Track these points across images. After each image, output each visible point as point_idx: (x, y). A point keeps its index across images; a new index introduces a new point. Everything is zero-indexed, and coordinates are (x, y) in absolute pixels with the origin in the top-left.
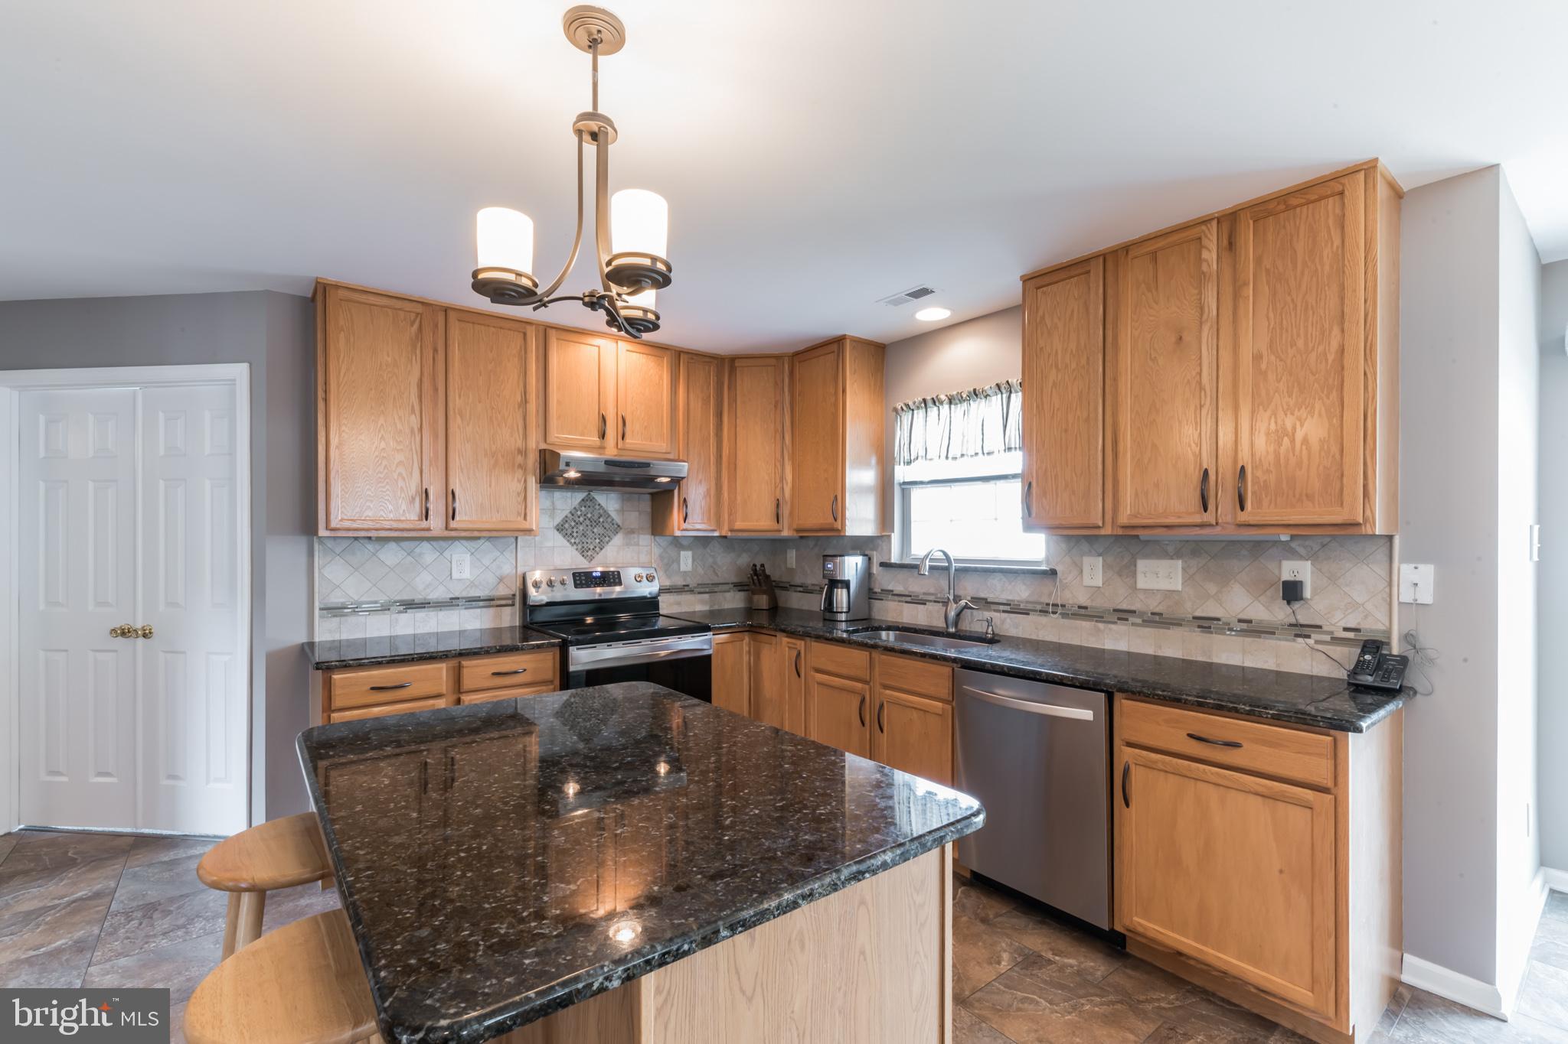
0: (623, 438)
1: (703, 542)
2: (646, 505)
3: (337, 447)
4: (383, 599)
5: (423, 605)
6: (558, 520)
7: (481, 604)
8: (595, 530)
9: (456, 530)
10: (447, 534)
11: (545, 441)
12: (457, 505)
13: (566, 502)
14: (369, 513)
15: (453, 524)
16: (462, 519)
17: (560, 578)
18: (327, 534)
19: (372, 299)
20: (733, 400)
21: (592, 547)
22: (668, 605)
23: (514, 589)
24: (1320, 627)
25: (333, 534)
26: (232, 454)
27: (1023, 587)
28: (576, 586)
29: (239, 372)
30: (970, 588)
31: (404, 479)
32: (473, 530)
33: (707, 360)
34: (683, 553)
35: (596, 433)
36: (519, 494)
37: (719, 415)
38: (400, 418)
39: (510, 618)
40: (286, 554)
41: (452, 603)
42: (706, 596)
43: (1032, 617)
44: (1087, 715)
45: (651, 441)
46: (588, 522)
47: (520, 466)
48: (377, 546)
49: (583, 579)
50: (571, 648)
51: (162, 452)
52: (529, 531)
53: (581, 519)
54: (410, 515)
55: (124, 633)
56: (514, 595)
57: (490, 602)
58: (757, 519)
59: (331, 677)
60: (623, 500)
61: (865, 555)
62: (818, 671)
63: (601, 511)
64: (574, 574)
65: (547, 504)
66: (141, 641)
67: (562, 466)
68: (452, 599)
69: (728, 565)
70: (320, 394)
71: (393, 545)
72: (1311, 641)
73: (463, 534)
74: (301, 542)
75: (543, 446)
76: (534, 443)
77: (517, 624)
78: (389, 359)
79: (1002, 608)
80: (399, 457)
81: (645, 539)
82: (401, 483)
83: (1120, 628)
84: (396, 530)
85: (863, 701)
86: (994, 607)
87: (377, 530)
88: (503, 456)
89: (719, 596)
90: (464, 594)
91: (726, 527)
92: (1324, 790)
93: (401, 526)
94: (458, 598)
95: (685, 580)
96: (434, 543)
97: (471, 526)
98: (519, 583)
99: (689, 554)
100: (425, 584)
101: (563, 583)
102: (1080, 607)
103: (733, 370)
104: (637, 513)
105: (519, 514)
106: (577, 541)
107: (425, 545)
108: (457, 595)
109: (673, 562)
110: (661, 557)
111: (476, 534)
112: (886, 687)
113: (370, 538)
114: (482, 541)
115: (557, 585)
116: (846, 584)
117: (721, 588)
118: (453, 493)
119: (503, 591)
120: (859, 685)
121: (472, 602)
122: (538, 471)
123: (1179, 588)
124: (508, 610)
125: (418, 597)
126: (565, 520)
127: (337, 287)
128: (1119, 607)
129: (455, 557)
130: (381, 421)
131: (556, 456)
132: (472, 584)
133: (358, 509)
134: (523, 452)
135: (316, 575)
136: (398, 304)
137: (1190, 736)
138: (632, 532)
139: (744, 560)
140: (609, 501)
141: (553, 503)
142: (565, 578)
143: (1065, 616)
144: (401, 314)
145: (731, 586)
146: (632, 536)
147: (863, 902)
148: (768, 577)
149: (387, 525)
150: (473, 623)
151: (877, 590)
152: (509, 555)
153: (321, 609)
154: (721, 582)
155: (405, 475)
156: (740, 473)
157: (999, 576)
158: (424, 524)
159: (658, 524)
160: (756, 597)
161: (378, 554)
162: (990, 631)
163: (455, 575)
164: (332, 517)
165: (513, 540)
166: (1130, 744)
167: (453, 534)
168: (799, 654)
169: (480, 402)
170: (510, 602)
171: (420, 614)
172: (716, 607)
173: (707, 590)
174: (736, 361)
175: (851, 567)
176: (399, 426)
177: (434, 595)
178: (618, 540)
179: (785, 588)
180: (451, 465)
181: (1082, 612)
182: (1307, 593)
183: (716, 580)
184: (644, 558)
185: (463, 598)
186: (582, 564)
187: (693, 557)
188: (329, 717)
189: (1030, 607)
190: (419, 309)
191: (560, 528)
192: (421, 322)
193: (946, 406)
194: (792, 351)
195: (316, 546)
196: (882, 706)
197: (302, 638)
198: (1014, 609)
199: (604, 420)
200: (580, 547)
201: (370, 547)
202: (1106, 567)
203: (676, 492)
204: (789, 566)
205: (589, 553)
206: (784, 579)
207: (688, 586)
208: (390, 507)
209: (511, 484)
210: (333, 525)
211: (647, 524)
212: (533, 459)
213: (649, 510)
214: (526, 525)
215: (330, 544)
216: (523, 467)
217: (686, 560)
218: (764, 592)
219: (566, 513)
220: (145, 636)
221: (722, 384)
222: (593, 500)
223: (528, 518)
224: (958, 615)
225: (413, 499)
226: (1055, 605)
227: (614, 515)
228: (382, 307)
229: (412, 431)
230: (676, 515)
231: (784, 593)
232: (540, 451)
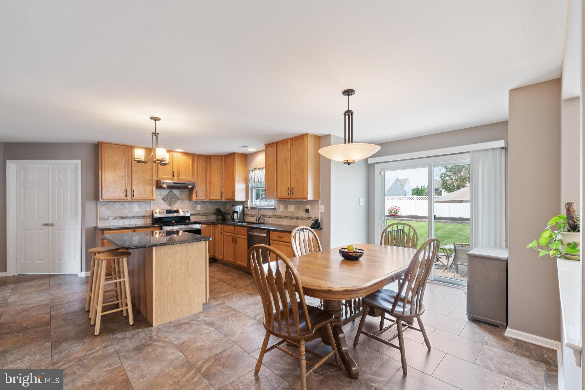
0: (179, 177)
1: (203, 202)
2: (187, 192)
3: (104, 180)
4: (115, 216)
5: (126, 218)
6: (162, 197)
7: (141, 217)
8: (173, 199)
9: (134, 199)
10: (132, 200)
11: (158, 178)
12: (134, 193)
13: (164, 192)
14: (112, 195)
15: (133, 198)
16: (136, 196)
17: (162, 211)
18: (102, 200)
19: (113, 146)
20: (210, 166)
21: (172, 204)
22: (193, 219)
23: (150, 214)
24: (311, 217)
25: (103, 200)
26: (76, 181)
27: (271, 212)
28: (167, 213)
29: (79, 162)
30: (263, 213)
31: (121, 187)
32: (138, 199)
33: (203, 156)
34: (198, 205)
35: (172, 176)
36: (150, 191)
37: (206, 170)
38: (120, 173)
39: (149, 221)
40: (90, 205)
41: (133, 217)
42: (205, 216)
43: (273, 218)
44: (265, 235)
45: (187, 177)
46: (171, 197)
47: (151, 184)
48: (114, 203)
49: (169, 211)
50: (163, 227)
51: (56, 180)
52: (153, 200)
53: (169, 197)
54: (123, 196)
55: (46, 225)
56: (150, 216)
57: (144, 217)
58: (216, 196)
59: (103, 232)
60: (180, 192)
61: (243, 205)
62: (226, 232)
63: (174, 195)
64: (166, 210)
65: (159, 193)
66: (51, 227)
67: (161, 184)
68: (133, 216)
69: (211, 208)
70: (100, 168)
71: (118, 203)
72: (310, 220)
73: (136, 200)
74: (94, 202)
75: (157, 179)
76: (155, 178)
77: (151, 223)
78: (117, 159)
79: (268, 217)
80: (119, 182)
81: (187, 202)
82: (120, 188)
83: (285, 220)
84: (119, 199)
85: (233, 238)
86: (266, 217)
87: (114, 199)
88: (146, 182)
89: (209, 217)
90: (137, 215)
91: (208, 199)
92: (289, 243)
93: (120, 198)
94: (135, 216)
95: (199, 212)
96: (129, 203)
97: (138, 198)
98: (151, 213)
99: (200, 205)
100: (126, 212)
101: (163, 212)
102: (280, 216)
103: (210, 159)
104: (185, 195)
105: (151, 195)
106: (168, 202)
107: (126, 203)
108: (135, 215)
109: (195, 207)
110: (191, 206)
111: (139, 200)
112: (237, 234)
113: (112, 201)
114: (141, 202)
115: (162, 213)
116: (237, 212)
117: (209, 214)
118: (133, 191)
119: (147, 214)
120: (232, 234)
121: (138, 217)
122: (156, 185)
123: (294, 211)
124: (148, 219)
125: (124, 216)
126: (164, 197)
127: (104, 143)
128: (285, 215)
129: (134, 206)
130: (115, 174)
131: (160, 181)
132: (139, 213)
133: (109, 195)
134: (152, 180)
135: (98, 210)
136: (120, 146)
137: (278, 237)
138: (183, 200)
139: (216, 207)
140: (177, 192)
141: (161, 193)
142: (164, 211)
143: (277, 218)
144: (120, 149)
145: (212, 214)
146: (183, 201)
147: (190, 249)
148: (221, 211)
149: (117, 198)
150: (139, 222)
151: (246, 214)
152: (149, 205)
153: (99, 218)
154: (209, 212)
155: (121, 186)
156: (212, 185)
157: (267, 210)
158: (126, 198)
159: (190, 198)
160: (218, 217)
161: (114, 205)
162: (264, 222)
163: (134, 210)
164: (103, 196)
165: (150, 202)
166: (272, 240)
167: (134, 200)
168: (222, 228)
169: (140, 169)
170: (149, 217)
171: (125, 220)
172: (208, 219)
173: (205, 215)
174: (211, 157)
175: (239, 208)
176: (120, 175)
177: (128, 215)
178: (179, 202)
179: (227, 214)
180: (133, 184)
181: (280, 217)
182: (310, 211)
183: (208, 212)
184: (186, 206)
185: (136, 216)
186: (169, 208)
187: (201, 206)
188: (103, 241)
189: (272, 216)
190: (125, 147)
191: (163, 199)
192: (125, 150)
193: (258, 170)
194: (225, 155)
195: (98, 203)
196: (236, 238)
197: (95, 225)
198: (270, 217)
199: (174, 172)
200: (168, 203)
201: (112, 203)
202: (284, 207)
203: (194, 190)
204: (228, 208)
205: (171, 205)
206: (227, 212)
207: (199, 214)
208: (117, 194)
209: (149, 188)
210: (103, 198)
211: (188, 198)
212: (154, 182)
213: (188, 194)
214: (153, 198)
215: (102, 203)
216: (152, 184)
217: (199, 207)
218: (220, 215)
219: (165, 195)
220: (52, 225)
221: (207, 162)
222: (172, 192)
223: (153, 196)
224: (259, 219)
225: (123, 192)
226: (276, 216)
227: (178, 195)
228: (115, 147)
229: (123, 176)
230: (194, 196)
231: (227, 215)
232: (156, 180)
